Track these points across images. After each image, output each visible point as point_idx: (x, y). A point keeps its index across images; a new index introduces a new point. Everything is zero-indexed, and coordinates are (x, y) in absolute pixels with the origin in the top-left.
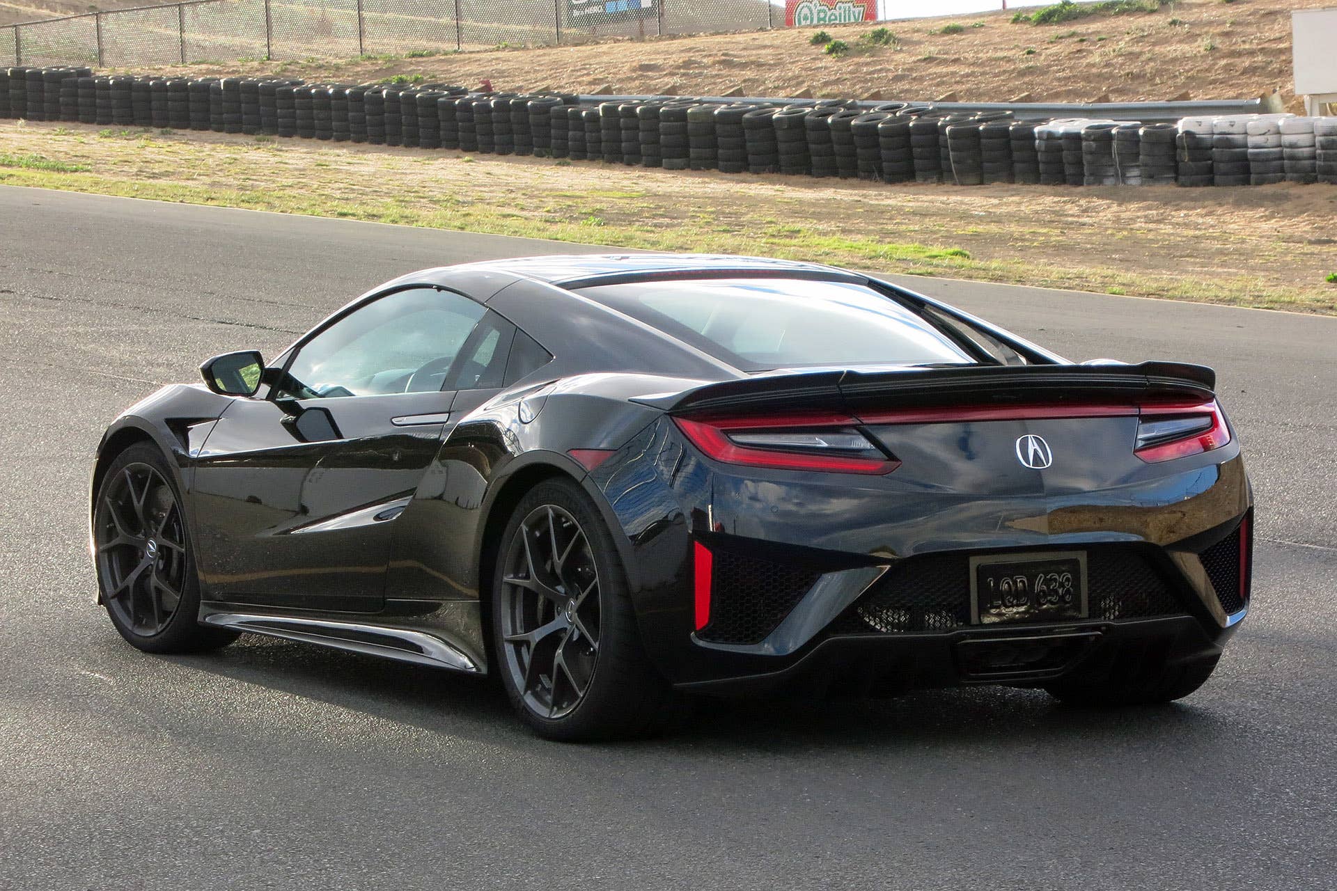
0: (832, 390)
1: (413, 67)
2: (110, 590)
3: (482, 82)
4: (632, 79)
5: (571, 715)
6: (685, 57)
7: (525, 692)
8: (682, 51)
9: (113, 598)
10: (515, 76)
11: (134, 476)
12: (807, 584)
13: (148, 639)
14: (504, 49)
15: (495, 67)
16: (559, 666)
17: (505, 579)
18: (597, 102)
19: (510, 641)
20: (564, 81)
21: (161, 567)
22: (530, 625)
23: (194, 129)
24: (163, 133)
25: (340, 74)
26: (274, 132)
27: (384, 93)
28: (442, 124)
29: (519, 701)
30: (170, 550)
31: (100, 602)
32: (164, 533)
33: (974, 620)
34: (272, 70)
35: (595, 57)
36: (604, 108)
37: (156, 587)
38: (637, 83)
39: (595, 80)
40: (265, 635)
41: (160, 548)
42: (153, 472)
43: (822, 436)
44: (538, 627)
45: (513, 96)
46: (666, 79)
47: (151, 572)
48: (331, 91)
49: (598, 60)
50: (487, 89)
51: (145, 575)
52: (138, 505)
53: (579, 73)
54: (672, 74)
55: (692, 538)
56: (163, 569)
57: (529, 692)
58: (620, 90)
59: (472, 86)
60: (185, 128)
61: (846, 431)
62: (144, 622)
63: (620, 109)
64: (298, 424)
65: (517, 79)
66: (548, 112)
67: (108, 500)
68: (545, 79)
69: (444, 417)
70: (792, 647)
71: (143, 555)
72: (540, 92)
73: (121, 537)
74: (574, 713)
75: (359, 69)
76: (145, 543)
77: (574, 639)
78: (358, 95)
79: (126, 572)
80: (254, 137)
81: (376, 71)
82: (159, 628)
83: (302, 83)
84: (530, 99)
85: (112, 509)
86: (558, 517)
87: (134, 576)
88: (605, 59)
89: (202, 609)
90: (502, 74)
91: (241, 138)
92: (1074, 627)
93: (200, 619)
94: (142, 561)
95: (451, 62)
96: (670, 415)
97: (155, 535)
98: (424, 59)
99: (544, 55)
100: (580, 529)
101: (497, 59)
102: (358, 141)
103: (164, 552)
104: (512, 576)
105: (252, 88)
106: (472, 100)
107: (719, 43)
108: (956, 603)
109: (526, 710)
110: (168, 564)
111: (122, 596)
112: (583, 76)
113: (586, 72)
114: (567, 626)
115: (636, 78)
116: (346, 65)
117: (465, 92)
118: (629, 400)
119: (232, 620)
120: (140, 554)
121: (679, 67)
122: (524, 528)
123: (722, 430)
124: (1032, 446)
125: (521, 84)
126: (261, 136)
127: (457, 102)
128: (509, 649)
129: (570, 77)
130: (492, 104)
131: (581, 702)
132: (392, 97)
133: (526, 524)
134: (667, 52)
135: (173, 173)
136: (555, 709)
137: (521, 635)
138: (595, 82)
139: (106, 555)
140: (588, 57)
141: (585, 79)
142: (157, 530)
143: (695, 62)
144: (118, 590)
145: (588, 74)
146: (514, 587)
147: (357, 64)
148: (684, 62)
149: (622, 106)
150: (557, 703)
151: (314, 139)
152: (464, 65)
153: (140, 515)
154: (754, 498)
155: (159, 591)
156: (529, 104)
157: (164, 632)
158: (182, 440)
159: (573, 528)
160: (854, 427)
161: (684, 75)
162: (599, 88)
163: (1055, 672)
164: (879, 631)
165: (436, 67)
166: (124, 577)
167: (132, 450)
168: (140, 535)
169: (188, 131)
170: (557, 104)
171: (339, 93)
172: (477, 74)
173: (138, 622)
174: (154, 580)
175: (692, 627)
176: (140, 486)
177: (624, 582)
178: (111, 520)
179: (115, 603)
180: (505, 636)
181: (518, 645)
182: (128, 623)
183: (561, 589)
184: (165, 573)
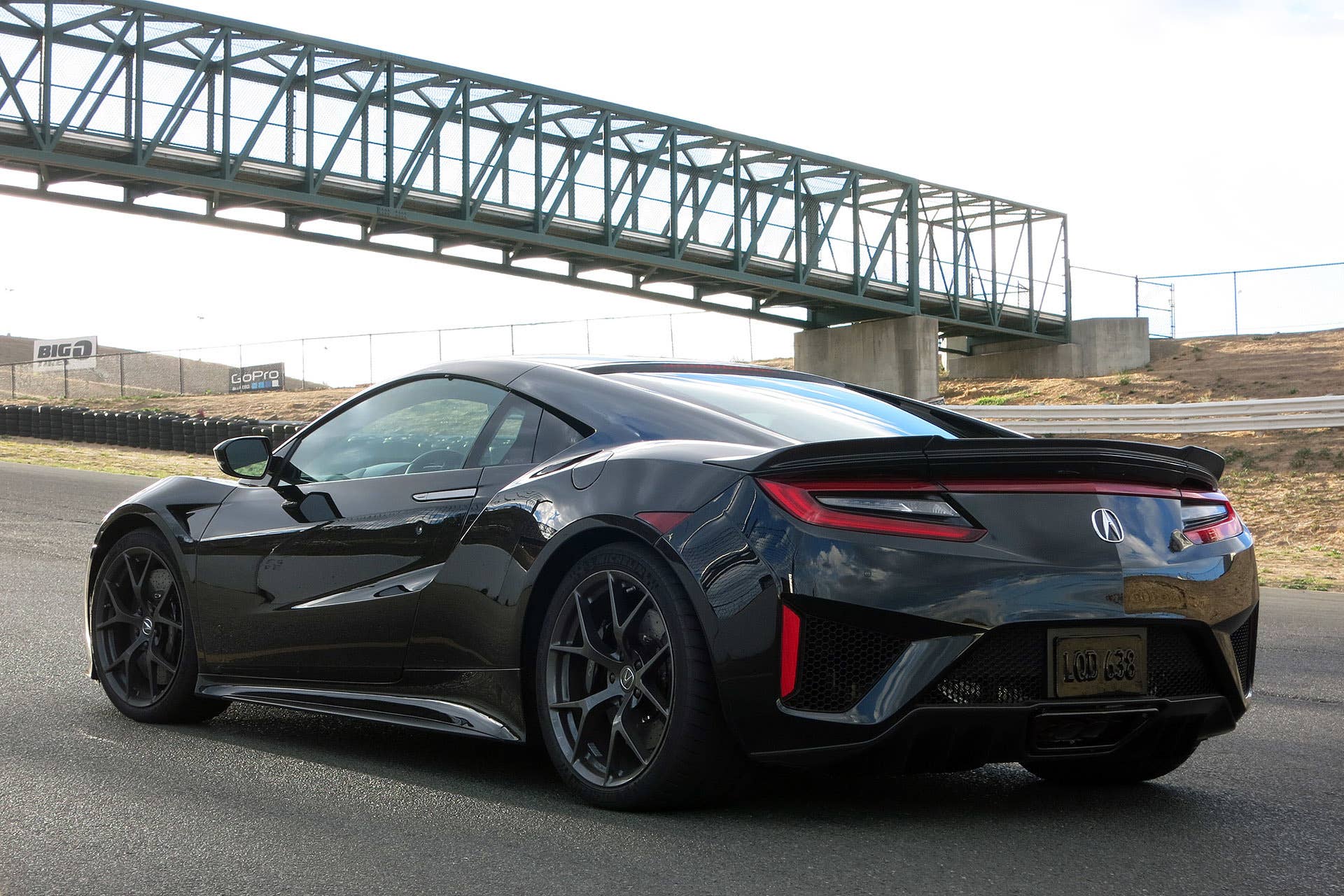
0: (917, 455)
1: (155, 404)
2: (105, 665)
3: (198, 412)
4: (289, 413)
5: (632, 784)
6: (322, 400)
7: (574, 760)
8: (319, 397)
9: (108, 671)
10: (216, 410)
11: (132, 559)
12: (895, 651)
13: (142, 710)
14: (208, 395)
15: (204, 404)
16: (618, 734)
17: (552, 646)
18: (271, 425)
19: (555, 709)
20: (247, 413)
21: (157, 643)
22: (578, 691)
23: (21, 436)
24: (3, 438)
25: (109, 406)
26: (71, 439)
27: (139, 416)
28: (174, 436)
29: (567, 769)
30: (166, 627)
31: (94, 676)
32: (161, 612)
33: (1050, 694)
34: (69, 403)
35: (266, 400)
36: (275, 427)
37: (152, 662)
38: (292, 415)
39: (266, 412)
40: (262, 704)
41: (156, 625)
42: (153, 556)
43: (906, 502)
44: (587, 695)
45: (218, 419)
46: (310, 413)
47: (147, 648)
48: (106, 415)
49: (267, 402)
50: (201, 416)
51: (139, 652)
52: (137, 586)
53: (256, 409)
54: (313, 410)
55: (780, 603)
56: (158, 646)
57: (578, 760)
58: (282, 419)
59: (193, 415)
60: (17, 435)
61: (930, 497)
62: (138, 694)
63: (285, 428)
64: (301, 508)
65: (218, 411)
66: (240, 429)
67: (105, 581)
68: (236, 411)
69: (472, 492)
70: (877, 717)
71: (139, 632)
72: (235, 418)
73: (119, 616)
74: (637, 781)
75: (121, 404)
76: (141, 622)
77: (633, 706)
78: (123, 416)
79: (121, 648)
80: (59, 441)
81: (132, 405)
82: (154, 699)
83: (88, 410)
84: (229, 421)
85: (110, 591)
86: (618, 582)
87: (129, 652)
88: (272, 401)
89: (200, 681)
90: (208, 408)
91: (50, 441)
92: (1122, 703)
93: (196, 691)
94: (138, 639)
95: (178, 401)
96: (754, 476)
97: (152, 614)
98: (162, 399)
99: (234, 398)
100: (648, 593)
101: (205, 400)
102: (122, 445)
103: (161, 629)
104: (559, 643)
105: (57, 412)
106: (193, 422)
107: (341, 393)
108: (1033, 675)
109: (576, 778)
110: (164, 640)
111: (116, 670)
112: (258, 410)
113: (260, 408)
114: (623, 694)
115: (292, 412)
116: (114, 401)
117: (188, 416)
118: (704, 462)
119: (227, 692)
120: (136, 631)
121: (318, 407)
122: (577, 594)
123: (809, 492)
124: (1107, 520)
125: (220, 414)
126: (63, 441)
127: (183, 422)
128: (555, 717)
129: (250, 411)
130: (205, 424)
131: (645, 770)
132: (144, 419)
133: (578, 590)
134: (309, 398)
135: (15, 455)
136: (611, 777)
137: (567, 703)
138: (266, 414)
139: (102, 632)
140: (261, 400)
141: (260, 412)
142: (154, 609)
143: (327, 404)
144: (113, 665)
145: (262, 409)
146: (561, 654)
147: (120, 401)
148: (321, 403)
149: (286, 426)
150: (613, 772)
151: (95, 444)
152: (186, 403)
153: (138, 596)
154: (827, 565)
155: (154, 665)
156: (228, 424)
157: (159, 703)
158: (183, 523)
159: (638, 594)
160: (938, 494)
161: (320, 411)
162: (268, 418)
163: (1106, 749)
164: (952, 702)
165: (168, 403)
166: (119, 654)
167: (132, 535)
168: (136, 615)
169: (18, 437)
170: (246, 424)
171: (112, 415)
172: (195, 408)
173: (132, 694)
174: (150, 655)
175: (777, 694)
176: (138, 571)
177: (703, 647)
178: (108, 599)
179: (110, 677)
180: (550, 704)
181: (563, 712)
182: (122, 695)
183: (616, 656)
184: (160, 649)
